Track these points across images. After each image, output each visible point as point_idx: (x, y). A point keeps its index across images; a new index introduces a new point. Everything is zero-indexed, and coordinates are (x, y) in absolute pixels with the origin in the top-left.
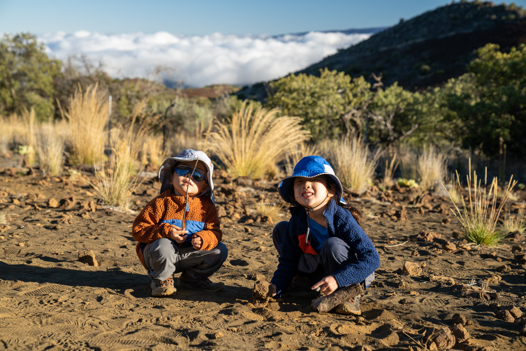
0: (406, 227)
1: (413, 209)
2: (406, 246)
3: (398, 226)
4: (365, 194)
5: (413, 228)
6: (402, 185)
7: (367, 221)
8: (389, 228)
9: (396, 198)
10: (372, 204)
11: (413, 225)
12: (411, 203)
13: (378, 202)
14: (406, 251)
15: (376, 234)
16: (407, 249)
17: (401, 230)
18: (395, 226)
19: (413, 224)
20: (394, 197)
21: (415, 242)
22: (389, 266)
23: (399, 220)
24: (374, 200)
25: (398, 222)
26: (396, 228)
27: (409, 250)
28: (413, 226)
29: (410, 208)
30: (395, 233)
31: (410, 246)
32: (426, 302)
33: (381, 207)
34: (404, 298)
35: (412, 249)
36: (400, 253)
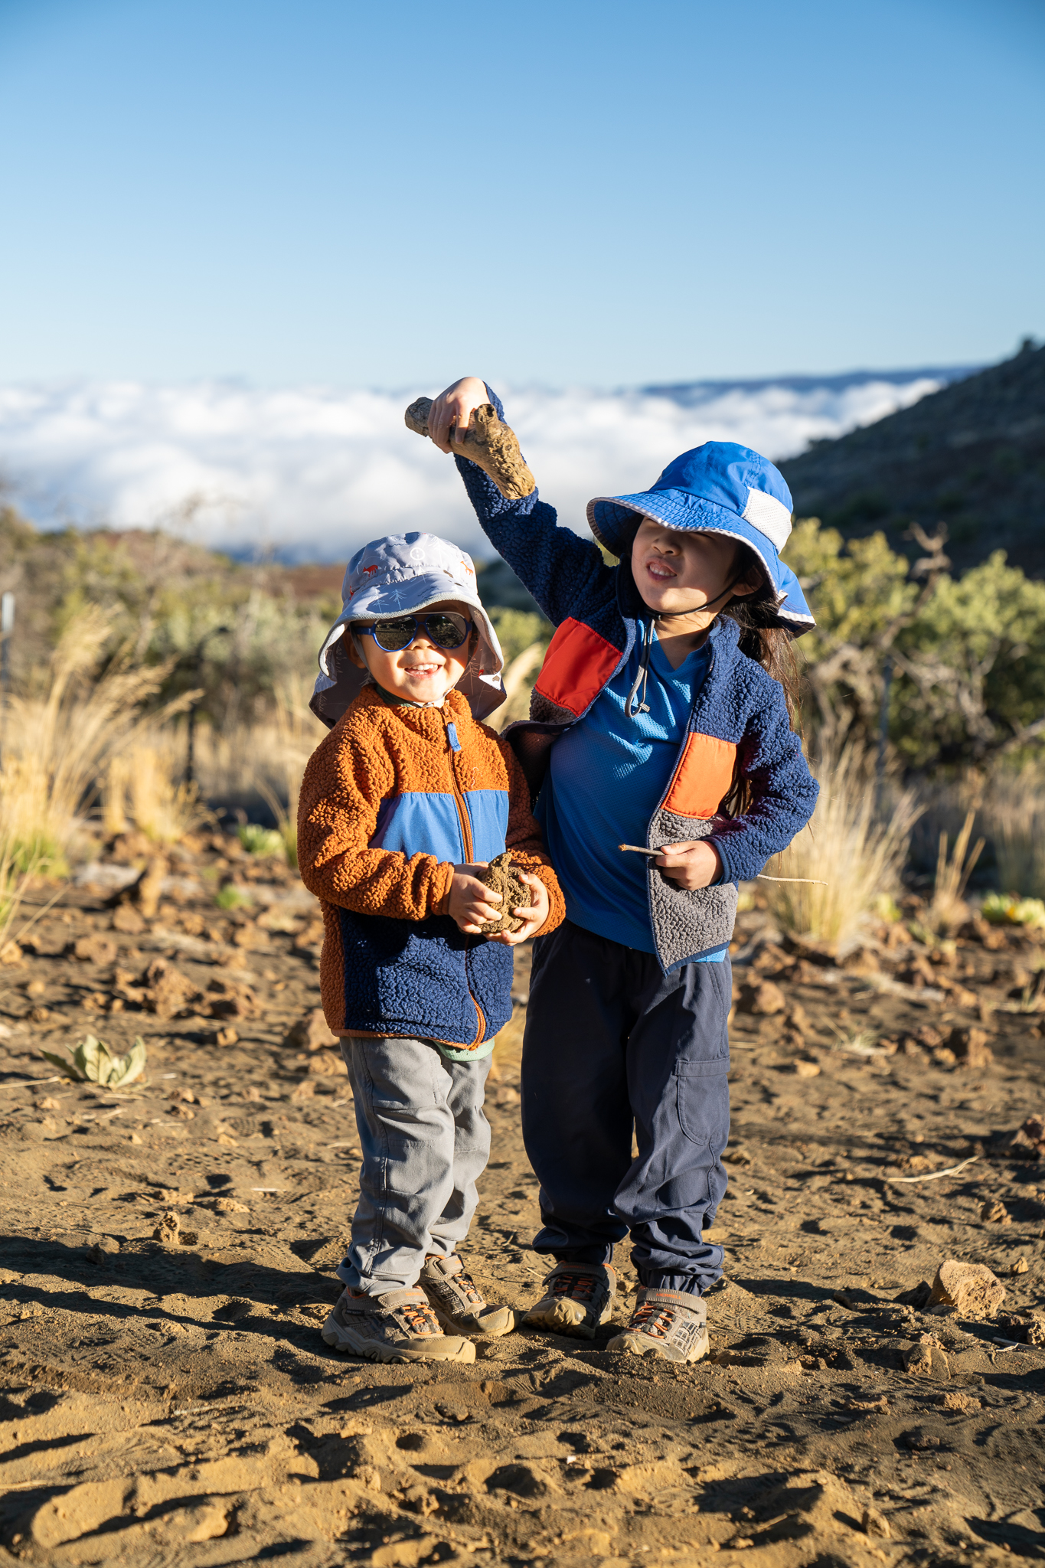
0: (983, 1093)
1: (1019, 1020)
2: (968, 1178)
3: (954, 1088)
4: (857, 956)
5: (1006, 1097)
6: (999, 920)
7: (844, 1066)
8: (921, 1095)
9: (970, 971)
10: (877, 997)
11: (1008, 1085)
12: (1016, 994)
13: (899, 989)
14: (962, 1201)
15: (867, 1126)
16: (968, 1189)
17: (962, 1106)
18: (941, 1089)
19: (1011, 1079)
20: (962, 966)
21: (1004, 1163)
22: (889, 1266)
23: (962, 1064)
24: (885, 983)
25: (958, 1072)
26: (945, 1098)
27: (974, 1196)
28: (1011, 1092)
29: (1009, 1014)
30: (939, 1120)
31: (981, 1178)
32: (1002, 1443)
33: (906, 1008)
34: (919, 1422)
35: (986, 1193)
36: (942, 1208)
